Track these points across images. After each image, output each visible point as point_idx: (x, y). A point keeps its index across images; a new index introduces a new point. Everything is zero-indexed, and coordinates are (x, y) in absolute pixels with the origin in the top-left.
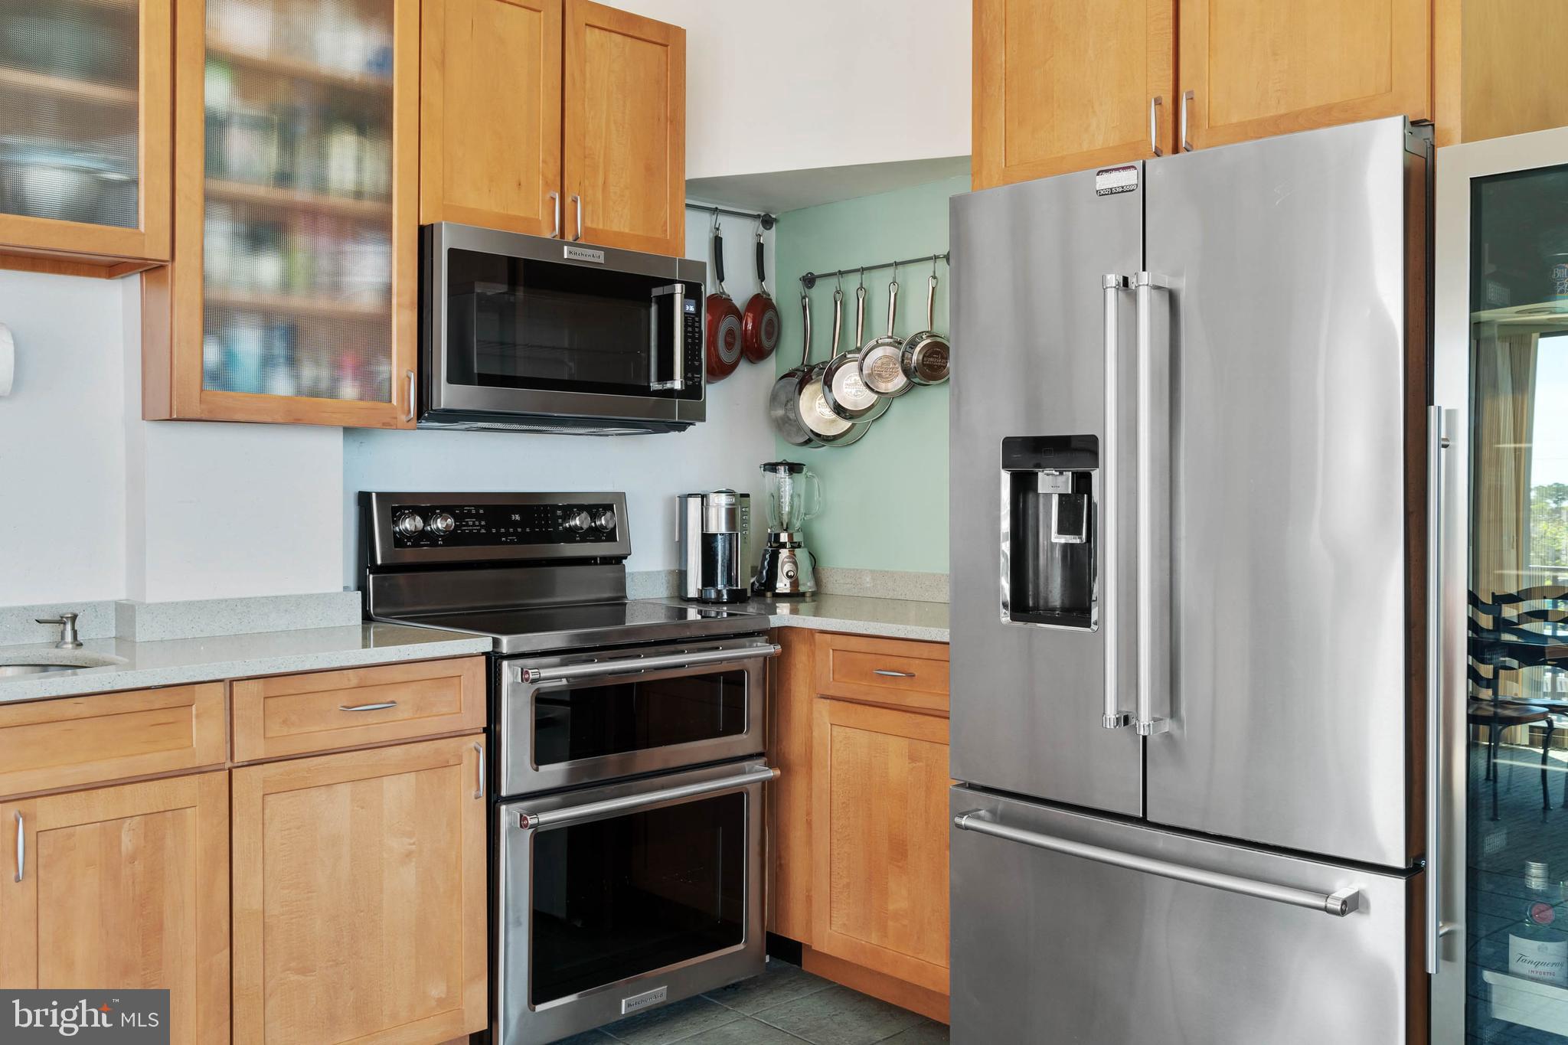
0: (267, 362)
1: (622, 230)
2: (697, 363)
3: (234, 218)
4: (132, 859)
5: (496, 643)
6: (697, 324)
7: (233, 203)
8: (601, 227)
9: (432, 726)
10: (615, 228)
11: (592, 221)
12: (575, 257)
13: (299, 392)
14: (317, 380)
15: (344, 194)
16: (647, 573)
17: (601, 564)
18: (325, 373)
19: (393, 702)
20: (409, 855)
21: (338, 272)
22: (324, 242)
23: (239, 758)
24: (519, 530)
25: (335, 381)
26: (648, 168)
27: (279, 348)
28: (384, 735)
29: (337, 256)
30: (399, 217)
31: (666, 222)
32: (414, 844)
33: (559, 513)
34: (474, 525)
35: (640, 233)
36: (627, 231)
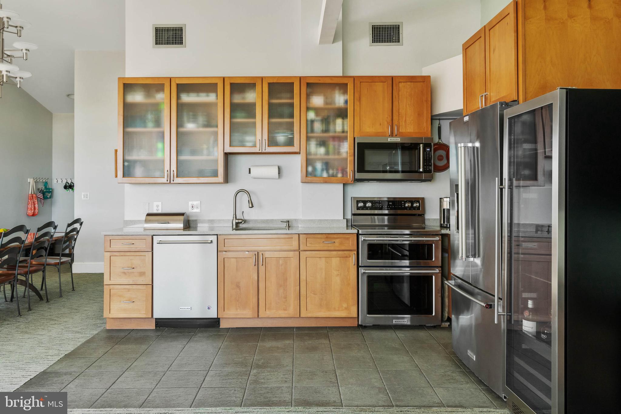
0: (322, 170)
1: (411, 131)
2: (430, 164)
3: (317, 141)
4: (282, 265)
5: (358, 231)
6: (430, 154)
7: (316, 138)
8: (404, 131)
9: (343, 248)
10: (409, 131)
11: (402, 130)
12: (391, 141)
13: (329, 176)
14: (333, 173)
15: (339, 132)
16: (434, 219)
17: (418, 216)
18: (335, 172)
19: (334, 242)
20: (338, 275)
21: (339, 149)
22: (336, 143)
23: (301, 249)
24: (391, 207)
25: (337, 173)
26: (419, 114)
27: (324, 167)
28: (332, 248)
29: (339, 146)
30: (349, 136)
31: (425, 127)
32: (339, 273)
33: (403, 202)
34: (378, 205)
35: (417, 131)
36: (412, 131)
